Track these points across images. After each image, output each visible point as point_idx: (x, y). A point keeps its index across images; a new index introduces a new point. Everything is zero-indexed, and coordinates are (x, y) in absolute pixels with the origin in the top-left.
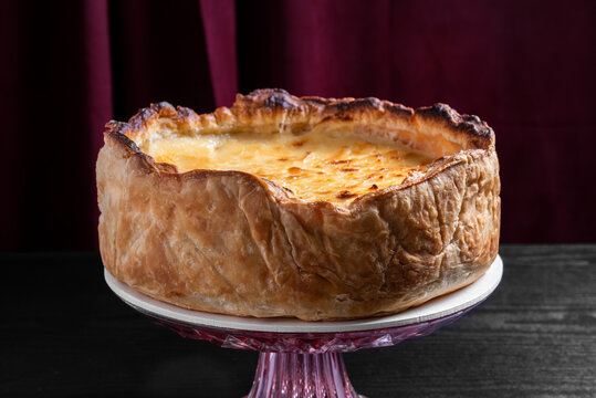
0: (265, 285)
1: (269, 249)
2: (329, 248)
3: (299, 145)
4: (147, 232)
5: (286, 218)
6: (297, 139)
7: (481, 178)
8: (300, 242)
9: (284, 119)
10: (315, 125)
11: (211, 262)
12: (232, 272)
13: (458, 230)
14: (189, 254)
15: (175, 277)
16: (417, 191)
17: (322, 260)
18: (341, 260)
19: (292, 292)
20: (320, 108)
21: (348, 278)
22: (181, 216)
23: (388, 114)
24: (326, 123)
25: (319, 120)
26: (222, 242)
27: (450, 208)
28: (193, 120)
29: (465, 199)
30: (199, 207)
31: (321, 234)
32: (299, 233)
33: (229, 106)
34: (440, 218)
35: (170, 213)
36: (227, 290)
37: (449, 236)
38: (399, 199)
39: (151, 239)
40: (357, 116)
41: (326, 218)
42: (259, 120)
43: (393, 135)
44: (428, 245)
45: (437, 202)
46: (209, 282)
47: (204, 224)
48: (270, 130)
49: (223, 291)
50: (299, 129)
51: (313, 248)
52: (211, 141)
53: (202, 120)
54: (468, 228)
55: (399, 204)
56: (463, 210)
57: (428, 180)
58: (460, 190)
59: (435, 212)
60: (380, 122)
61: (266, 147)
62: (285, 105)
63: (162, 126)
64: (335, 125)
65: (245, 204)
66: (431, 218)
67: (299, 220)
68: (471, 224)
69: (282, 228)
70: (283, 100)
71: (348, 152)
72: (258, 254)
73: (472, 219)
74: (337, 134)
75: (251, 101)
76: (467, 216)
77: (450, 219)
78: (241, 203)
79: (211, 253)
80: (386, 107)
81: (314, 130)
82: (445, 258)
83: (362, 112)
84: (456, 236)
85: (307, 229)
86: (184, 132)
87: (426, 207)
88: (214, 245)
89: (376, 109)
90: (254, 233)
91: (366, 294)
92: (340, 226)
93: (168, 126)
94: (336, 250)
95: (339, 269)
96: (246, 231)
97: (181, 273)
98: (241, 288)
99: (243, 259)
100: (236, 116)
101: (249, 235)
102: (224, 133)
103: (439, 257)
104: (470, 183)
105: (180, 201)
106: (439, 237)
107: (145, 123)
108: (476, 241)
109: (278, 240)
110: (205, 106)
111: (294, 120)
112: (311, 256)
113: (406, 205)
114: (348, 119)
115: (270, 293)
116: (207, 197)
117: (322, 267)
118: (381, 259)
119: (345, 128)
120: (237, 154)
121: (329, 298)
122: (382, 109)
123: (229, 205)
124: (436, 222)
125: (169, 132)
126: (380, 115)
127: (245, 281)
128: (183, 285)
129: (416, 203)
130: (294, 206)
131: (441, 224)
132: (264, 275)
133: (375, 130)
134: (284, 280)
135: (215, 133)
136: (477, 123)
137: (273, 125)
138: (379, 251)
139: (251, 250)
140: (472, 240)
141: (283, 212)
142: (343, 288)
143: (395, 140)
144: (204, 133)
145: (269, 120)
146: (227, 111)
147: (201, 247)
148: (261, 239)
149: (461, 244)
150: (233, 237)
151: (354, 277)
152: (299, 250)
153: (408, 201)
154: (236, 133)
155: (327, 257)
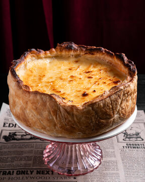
0: (55, 128)
1: (56, 118)
2: (75, 119)
3: (77, 62)
4: (20, 106)
5: (62, 109)
6: (76, 59)
7: (128, 92)
8: (66, 117)
9: (72, 53)
10: (83, 55)
11: (39, 119)
12: (45, 123)
13: (119, 110)
14: (32, 116)
15: (29, 122)
16: (105, 101)
17: (73, 122)
18: (79, 123)
19: (63, 131)
20: (84, 50)
21: (81, 128)
22: (30, 105)
23: (106, 54)
24: (86, 55)
25: (83, 54)
26: (42, 114)
27: (116, 104)
28: (42, 54)
29: (122, 100)
30: (35, 103)
31: (73, 114)
32: (66, 114)
33: (55, 48)
34: (112, 108)
35: (27, 103)
36: (44, 128)
37: (116, 113)
38: (99, 104)
39: (21, 109)
40: (96, 53)
41: (74, 110)
42: (64, 53)
43: (107, 61)
44: (108, 117)
45: (112, 103)
46: (38, 125)
47: (37, 108)
48: (67, 56)
49: (42, 128)
50: (77, 56)
51: (70, 119)
52: (48, 60)
53: (45, 53)
54: (122, 109)
55: (99, 105)
56: (121, 103)
57: (109, 97)
58: (120, 98)
59: (111, 106)
60: (103, 56)
61: (66, 62)
62: (73, 48)
63: (32, 56)
64: (89, 56)
65: (49, 105)
66: (109, 109)
67: (66, 110)
68: (124, 107)
69: (61, 112)
70: (72, 46)
71: (92, 66)
72: (53, 119)
73: (125, 106)
74: (89, 59)
75: (62, 46)
76: (123, 105)
77: (116, 108)
78: (48, 104)
79: (39, 117)
80: (105, 51)
81: (82, 57)
82: (114, 119)
83: (97, 52)
84: (118, 112)
85: (68, 113)
86: (39, 58)
87: (108, 106)
88: (40, 115)
89: (102, 52)
90: (52, 113)
91: (87, 132)
92: (78, 113)
93: (34, 56)
94: (77, 119)
95: (79, 125)
96: (49, 112)
97: (30, 121)
98: (48, 128)
99: (48, 120)
100: (57, 51)
101: (50, 113)
102: (52, 57)
103: (112, 119)
104: (124, 95)
105: (29, 100)
106: (112, 114)
107: (25, 57)
108: (125, 112)
109: (59, 116)
110: (46, 48)
111: (75, 53)
112: (70, 121)
113: (101, 106)
114: (93, 54)
115: (56, 131)
116: (37, 100)
117: (73, 124)
118: (92, 122)
119: (92, 57)
120: (56, 65)
121: (75, 133)
122: (104, 52)
123: (44, 104)
124: (111, 109)
125: (34, 58)
126: (103, 54)
127: (49, 127)
128: (31, 124)
129: (104, 105)
130: (65, 106)
131: (113, 110)
132: (55, 125)
133: (102, 58)
134: (61, 127)
135: (49, 57)
136: (132, 65)
137: (69, 55)
138: (92, 120)
139: (51, 118)
140: (124, 112)
141: (61, 108)
142: (80, 130)
143: (108, 62)
144: (46, 58)
145: (67, 53)
146: (54, 50)
147: (36, 115)
148: (54, 115)
149: (120, 114)
150: (45, 113)
151: (83, 127)
152: (65, 119)
153: (102, 104)
154: (57, 57)
155: (75, 121)
